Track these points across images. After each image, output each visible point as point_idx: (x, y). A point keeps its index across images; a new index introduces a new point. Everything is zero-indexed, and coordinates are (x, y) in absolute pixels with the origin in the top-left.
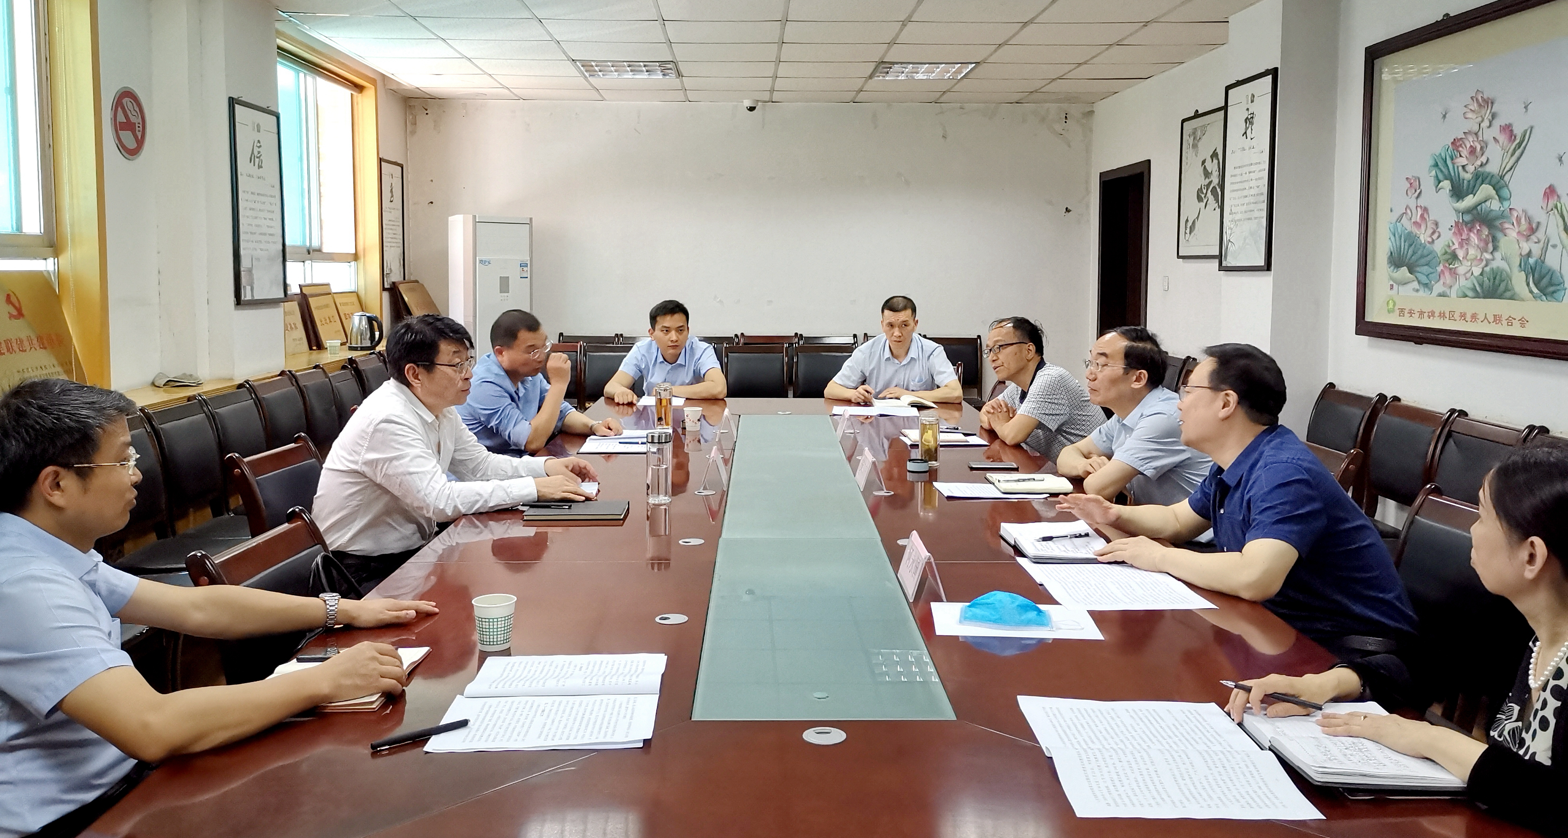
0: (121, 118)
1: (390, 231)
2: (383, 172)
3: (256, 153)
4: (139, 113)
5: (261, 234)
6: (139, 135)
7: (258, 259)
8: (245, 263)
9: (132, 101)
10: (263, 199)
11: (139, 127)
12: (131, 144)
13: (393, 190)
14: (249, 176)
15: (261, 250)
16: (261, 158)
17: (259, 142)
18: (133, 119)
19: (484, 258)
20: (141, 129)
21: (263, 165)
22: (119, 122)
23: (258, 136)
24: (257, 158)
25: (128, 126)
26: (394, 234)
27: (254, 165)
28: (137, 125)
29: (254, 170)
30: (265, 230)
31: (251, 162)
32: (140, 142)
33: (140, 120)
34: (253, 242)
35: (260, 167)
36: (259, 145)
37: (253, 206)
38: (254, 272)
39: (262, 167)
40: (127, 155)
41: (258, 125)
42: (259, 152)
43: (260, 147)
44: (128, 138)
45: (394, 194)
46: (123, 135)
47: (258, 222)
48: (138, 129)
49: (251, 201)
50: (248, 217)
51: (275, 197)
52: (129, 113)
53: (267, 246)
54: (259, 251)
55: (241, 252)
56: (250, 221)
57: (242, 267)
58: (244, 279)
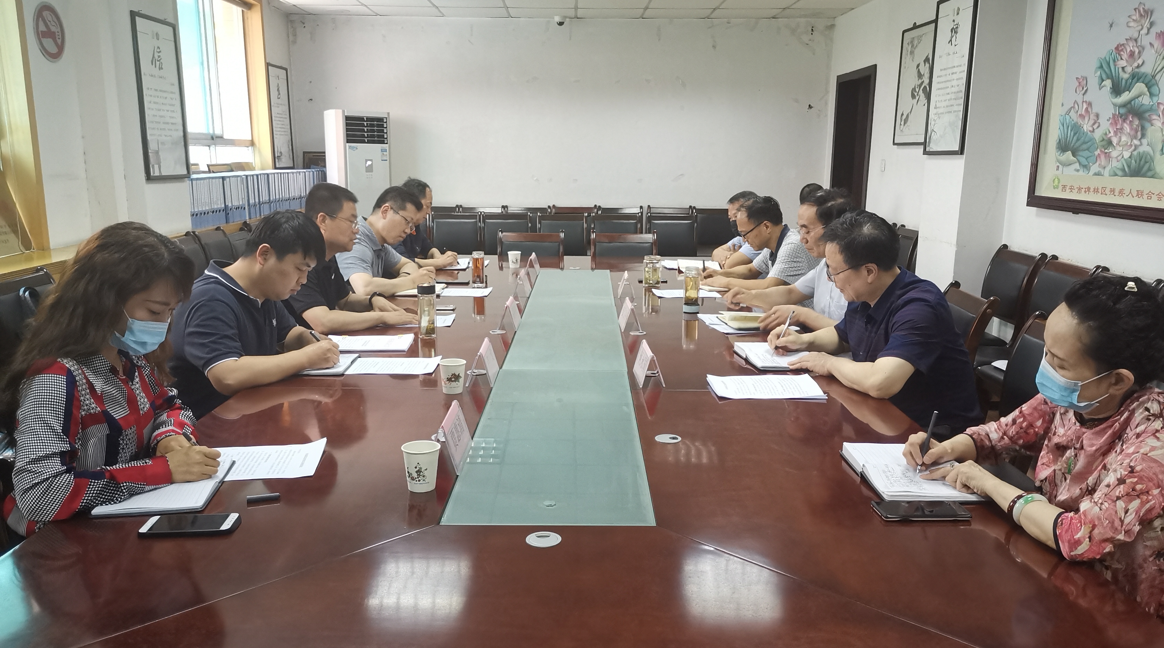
0: (42, 28)
1: (279, 123)
2: (270, 75)
5: (164, 123)
6: (59, 42)
7: (163, 143)
8: (152, 146)
16: (161, 61)
18: (53, 29)
20: (60, 37)
21: (163, 67)
25: (48, 34)
26: (283, 125)
27: (155, 67)
28: (57, 34)
29: (156, 71)
30: (168, 120)
32: (61, 48)
33: (59, 30)
34: (158, 129)
35: (161, 68)
36: (158, 50)
37: (156, 100)
38: (160, 153)
39: (162, 69)
41: (157, 34)
42: (159, 56)
43: (160, 52)
44: (50, 45)
46: (45, 41)
47: (161, 113)
48: (57, 37)
49: (155, 97)
50: (153, 109)
51: (174, 93)
52: (49, 23)
53: (170, 133)
54: (163, 137)
55: (149, 137)
56: (154, 112)
57: (150, 149)
58: (152, 159)
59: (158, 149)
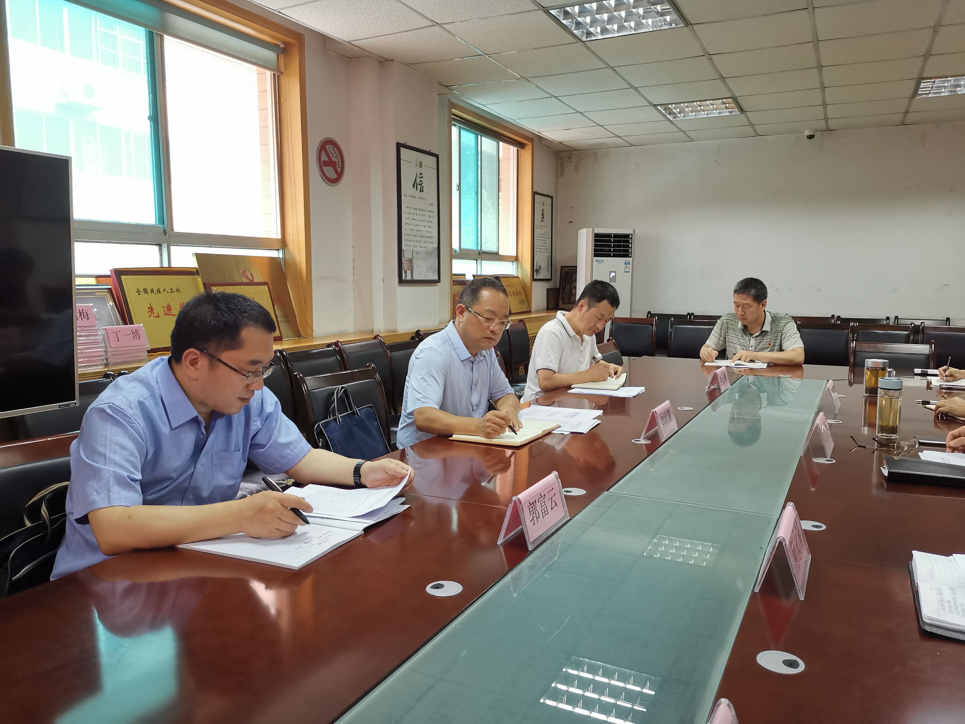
0: (324, 158)
1: (541, 241)
2: (535, 201)
3: (418, 181)
4: (338, 154)
5: (420, 236)
6: (339, 170)
7: (417, 253)
8: (407, 255)
9: (333, 147)
10: (423, 213)
11: (339, 165)
12: (333, 176)
13: (544, 214)
14: (412, 197)
15: (421, 247)
16: (422, 185)
17: (421, 174)
18: (334, 159)
20: (340, 166)
21: (423, 190)
22: (323, 161)
23: (419, 170)
24: (419, 185)
25: (330, 163)
26: (544, 243)
27: (417, 190)
28: (337, 163)
29: (417, 193)
30: (424, 234)
31: (414, 187)
32: (339, 176)
33: (340, 160)
34: (414, 241)
35: (421, 191)
36: (421, 176)
37: (415, 217)
38: (414, 261)
39: (423, 191)
40: (330, 184)
41: (420, 163)
42: (421, 181)
43: (422, 177)
44: (330, 172)
45: (544, 216)
46: (325, 169)
47: (419, 228)
48: (337, 166)
49: (413, 214)
50: (410, 225)
51: (433, 212)
52: (331, 155)
53: (425, 245)
54: (418, 248)
55: (404, 247)
56: (412, 227)
57: (404, 257)
58: (405, 266)
59: (412, 258)
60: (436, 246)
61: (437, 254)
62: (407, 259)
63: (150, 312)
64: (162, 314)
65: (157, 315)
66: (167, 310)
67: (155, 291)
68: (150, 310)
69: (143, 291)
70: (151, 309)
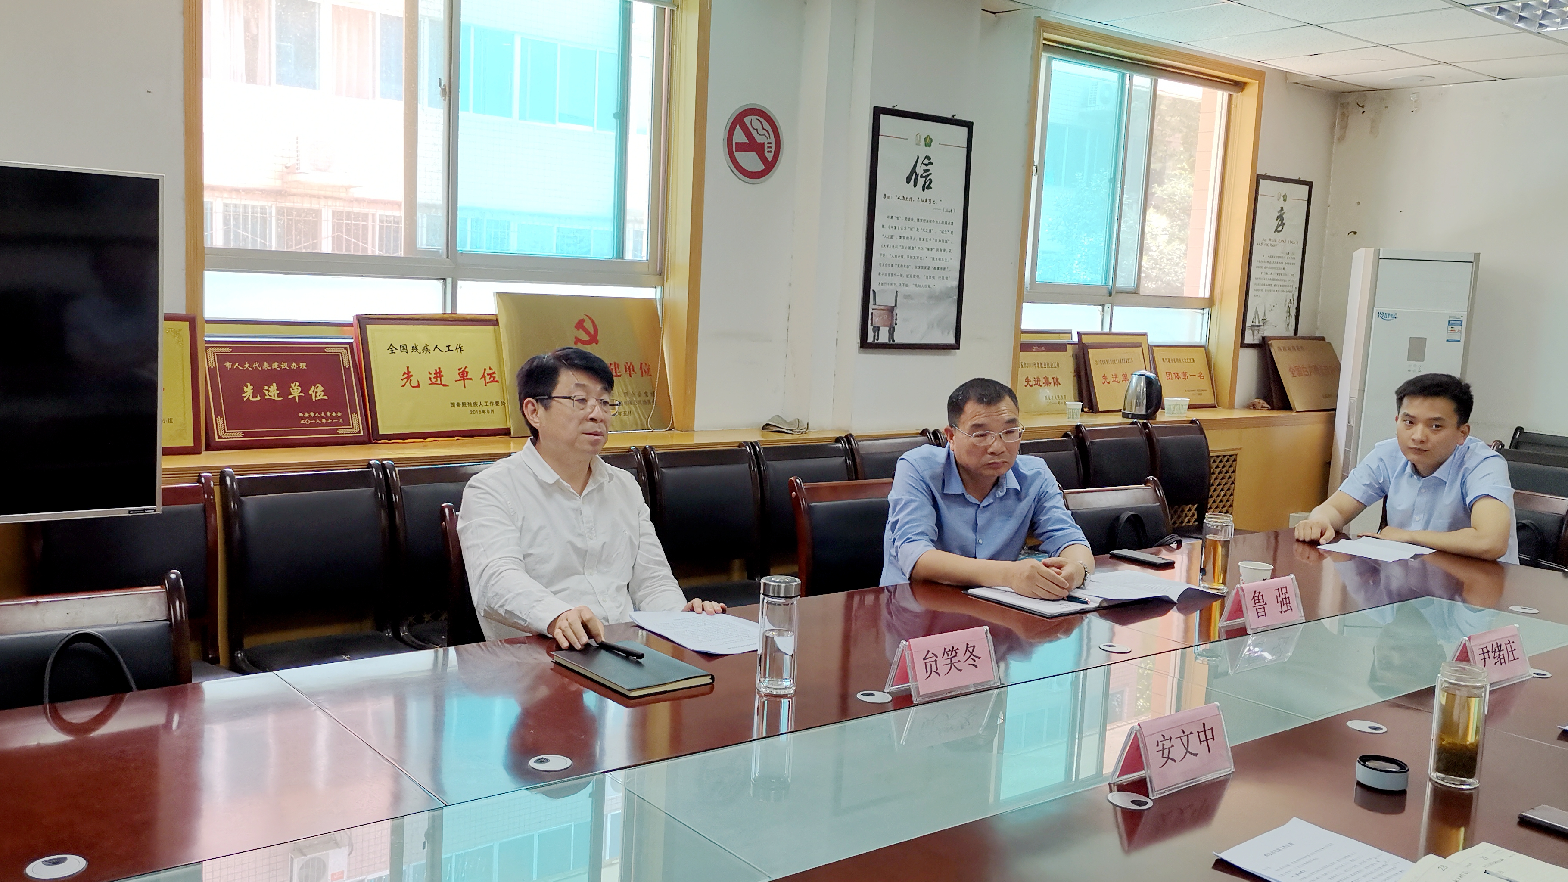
0: (739, 137)
2: (1259, 191)
3: (920, 170)
4: (770, 130)
5: (918, 267)
7: (907, 297)
8: (883, 299)
9: (760, 119)
10: (928, 226)
11: (770, 147)
12: (757, 167)
13: (1284, 216)
14: (906, 197)
15: (917, 286)
16: (931, 177)
17: (928, 158)
18: (759, 139)
19: (1385, 310)
20: (773, 150)
21: (931, 186)
22: (737, 143)
23: (925, 151)
24: (922, 177)
25: (753, 146)
27: (915, 186)
28: (766, 145)
29: (915, 192)
30: (928, 262)
32: (769, 166)
33: (772, 140)
34: (902, 275)
36: (927, 161)
37: (907, 233)
38: (897, 311)
39: (929, 188)
40: (749, 179)
41: (929, 138)
42: (926, 170)
43: (931, 163)
44: (750, 161)
45: (1285, 220)
46: (740, 156)
47: (914, 253)
48: (766, 150)
49: (904, 229)
50: (894, 247)
51: (951, 223)
52: (754, 133)
53: (931, 282)
54: (911, 289)
55: (874, 286)
56: (899, 251)
57: (875, 304)
58: (876, 317)
59: (894, 305)
60: (956, 283)
61: (956, 297)
62: (882, 308)
63: (406, 380)
64: (425, 382)
65: (417, 385)
66: (434, 378)
67: (420, 348)
68: (406, 376)
69: (399, 348)
70: (408, 375)
